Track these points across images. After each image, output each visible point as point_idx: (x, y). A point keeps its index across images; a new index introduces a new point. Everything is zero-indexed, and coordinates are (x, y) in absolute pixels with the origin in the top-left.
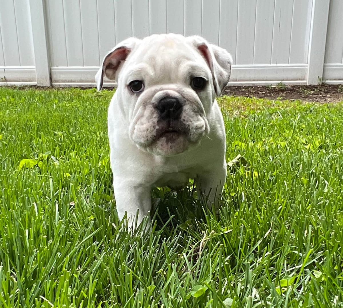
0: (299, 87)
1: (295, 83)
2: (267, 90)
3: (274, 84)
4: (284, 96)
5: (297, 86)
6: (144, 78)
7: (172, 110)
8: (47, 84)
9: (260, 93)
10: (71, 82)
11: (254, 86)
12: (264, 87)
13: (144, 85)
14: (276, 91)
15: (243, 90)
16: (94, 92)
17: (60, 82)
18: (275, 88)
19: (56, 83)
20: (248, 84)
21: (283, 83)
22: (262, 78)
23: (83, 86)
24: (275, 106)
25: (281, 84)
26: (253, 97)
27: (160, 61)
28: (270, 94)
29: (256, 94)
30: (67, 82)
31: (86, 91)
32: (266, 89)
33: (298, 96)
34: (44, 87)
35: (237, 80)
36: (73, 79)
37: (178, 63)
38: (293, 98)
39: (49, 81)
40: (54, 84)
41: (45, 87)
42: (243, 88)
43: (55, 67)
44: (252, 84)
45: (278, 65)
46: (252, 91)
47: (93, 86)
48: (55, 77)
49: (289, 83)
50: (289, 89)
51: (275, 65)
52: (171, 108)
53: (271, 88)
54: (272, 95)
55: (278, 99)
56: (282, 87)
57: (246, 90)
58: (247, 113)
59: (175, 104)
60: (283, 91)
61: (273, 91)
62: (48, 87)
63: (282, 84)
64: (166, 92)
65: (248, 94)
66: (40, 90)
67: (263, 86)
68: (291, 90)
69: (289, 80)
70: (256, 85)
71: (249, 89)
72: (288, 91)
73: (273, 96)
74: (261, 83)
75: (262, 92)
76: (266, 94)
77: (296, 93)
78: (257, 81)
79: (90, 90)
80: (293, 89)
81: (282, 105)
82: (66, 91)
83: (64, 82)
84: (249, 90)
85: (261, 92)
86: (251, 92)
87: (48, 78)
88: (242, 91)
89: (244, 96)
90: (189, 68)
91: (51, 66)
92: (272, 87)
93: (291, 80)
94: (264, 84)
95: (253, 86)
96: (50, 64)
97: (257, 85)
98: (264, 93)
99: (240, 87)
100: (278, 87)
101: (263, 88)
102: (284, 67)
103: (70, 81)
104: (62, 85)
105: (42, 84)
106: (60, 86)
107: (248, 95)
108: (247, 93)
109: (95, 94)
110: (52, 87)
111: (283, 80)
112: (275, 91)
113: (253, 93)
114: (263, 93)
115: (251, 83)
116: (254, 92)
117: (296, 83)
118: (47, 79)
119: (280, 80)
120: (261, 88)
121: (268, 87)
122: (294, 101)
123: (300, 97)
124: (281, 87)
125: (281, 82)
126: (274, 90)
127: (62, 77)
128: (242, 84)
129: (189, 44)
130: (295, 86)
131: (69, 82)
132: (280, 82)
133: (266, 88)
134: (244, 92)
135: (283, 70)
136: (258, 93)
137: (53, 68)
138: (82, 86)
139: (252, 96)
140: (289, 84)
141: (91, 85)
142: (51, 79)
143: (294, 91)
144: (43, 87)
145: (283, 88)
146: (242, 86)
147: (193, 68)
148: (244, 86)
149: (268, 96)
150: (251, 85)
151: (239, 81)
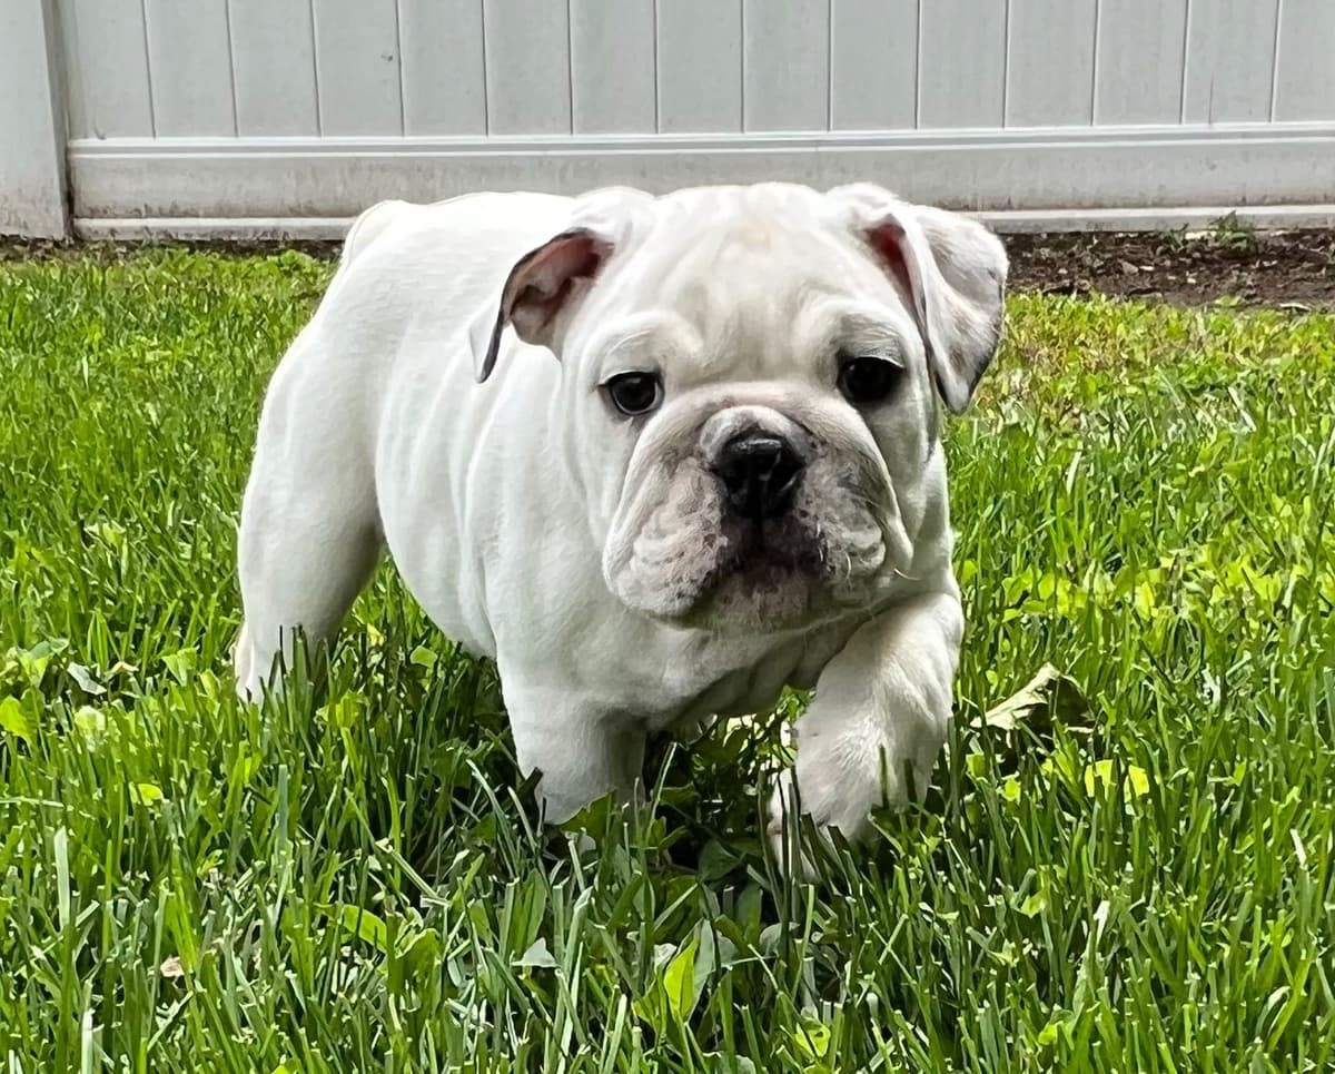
0: (1322, 236)
1: (1303, 215)
2: (1162, 253)
3: (1197, 222)
4: (1250, 287)
5: (1315, 233)
6: (662, 363)
7: (765, 478)
8: (52, 224)
9: (1128, 267)
10: (172, 214)
11: (1097, 234)
12: (1149, 241)
13: (662, 387)
14: (1212, 262)
15: (1045, 252)
16: (288, 274)
17: (116, 217)
18: (1202, 240)
19: (96, 223)
20: (1069, 222)
21: (1241, 216)
22: (1136, 195)
23: (234, 238)
24: (1209, 349)
25: (1235, 223)
26: (1093, 293)
27: (722, 301)
28: (1177, 274)
29: (1108, 275)
30: (150, 214)
31: (252, 266)
32: (1160, 249)
33: (1319, 285)
34: (37, 240)
35: (1015, 202)
36: (184, 202)
37: (792, 308)
38: (1294, 298)
39: (58, 212)
40: (84, 223)
41: (43, 240)
42: (1045, 244)
43: (93, 142)
44: (1089, 222)
45: (1219, 127)
46: (1088, 261)
47: (286, 234)
48: (89, 192)
49: (1273, 220)
50: (1274, 248)
51: (1201, 127)
52: (765, 472)
53: (1185, 242)
54: (1191, 281)
55: (1219, 306)
56: (1241, 239)
57: (1054, 255)
58: (1068, 387)
59: (779, 457)
60: (1242, 258)
61: (1195, 260)
62: (56, 244)
63: (1240, 225)
64: (743, 415)
65: (1070, 276)
66: (17, 258)
67: (1141, 234)
68: (1282, 255)
69: (1275, 203)
70: (1105, 229)
71: (1074, 249)
72: (1270, 259)
73: (1192, 287)
74: (1135, 220)
75: (1137, 263)
76: (1157, 278)
77: (1308, 270)
78: (1115, 206)
79: (272, 259)
80: (1295, 250)
81: (1246, 342)
82: (147, 266)
83: (137, 214)
84: (1072, 255)
85: (1133, 263)
86: (1082, 267)
87: (56, 194)
88: (1039, 262)
89: (1049, 286)
90: (831, 322)
91: (71, 136)
92: (1189, 236)
93: (1284, 202)
94: (1148, 220)
95: (1091, 234)
96: (66, 125)
97: (1114, 229)
98: (1150, 268)
99: (1028, 237)
100: (1216, 240)
101: (1144, 242)
102: (1244, 135)
103: (167, 211)
104: (125, 230)
105: (26, 227)
106: (118, 238)
107: (1067, 282)
108: (1063, 271)
109: (295, 282)
110: (79, 240)
111: (1244, 203)
112: (1203, 260)
113: (1093, 273)
114: (1141, 271)
115: (1081, 218)
116: (1097, 263)
117: (1311, 218)
118: (48, 202)
119: (1227, 205)
120: (1133, 241)
121: (1168, 240)
122: (1301, 312)
123: (1328, 289)
124: (1236, 240)
125: (1233, 213)
126: (1197, 255)
127: (124, 190)
128: (1038, 224)
129: (831, 228)
130: (1304, 232)
131: (161, 214)
132: (1226, 211)
133: (1160, 243)
134: (1051, 263)
135: (1246, 153)
136: (1121, 273)
137: (79, 143)
138: (225, 238)
139: (1087, 285)
140: (1272, 222)
141: (275, 231)
142: (70, 198)
143: (1302, 260)
144: (34, 244)
145: (1243, 245)
146: (1039, 235)
147: (848, 324)
148: (1049, 235)
149: (1165, 287)
150: (1083, 229)
151: (1021, 207)
